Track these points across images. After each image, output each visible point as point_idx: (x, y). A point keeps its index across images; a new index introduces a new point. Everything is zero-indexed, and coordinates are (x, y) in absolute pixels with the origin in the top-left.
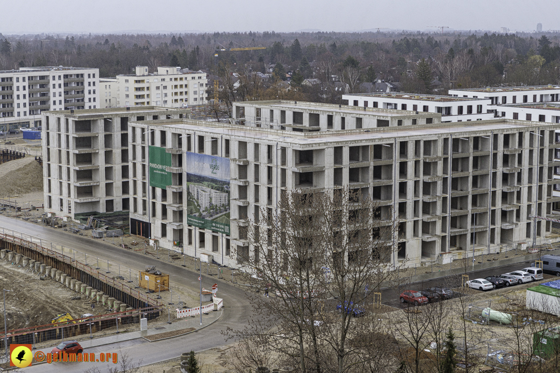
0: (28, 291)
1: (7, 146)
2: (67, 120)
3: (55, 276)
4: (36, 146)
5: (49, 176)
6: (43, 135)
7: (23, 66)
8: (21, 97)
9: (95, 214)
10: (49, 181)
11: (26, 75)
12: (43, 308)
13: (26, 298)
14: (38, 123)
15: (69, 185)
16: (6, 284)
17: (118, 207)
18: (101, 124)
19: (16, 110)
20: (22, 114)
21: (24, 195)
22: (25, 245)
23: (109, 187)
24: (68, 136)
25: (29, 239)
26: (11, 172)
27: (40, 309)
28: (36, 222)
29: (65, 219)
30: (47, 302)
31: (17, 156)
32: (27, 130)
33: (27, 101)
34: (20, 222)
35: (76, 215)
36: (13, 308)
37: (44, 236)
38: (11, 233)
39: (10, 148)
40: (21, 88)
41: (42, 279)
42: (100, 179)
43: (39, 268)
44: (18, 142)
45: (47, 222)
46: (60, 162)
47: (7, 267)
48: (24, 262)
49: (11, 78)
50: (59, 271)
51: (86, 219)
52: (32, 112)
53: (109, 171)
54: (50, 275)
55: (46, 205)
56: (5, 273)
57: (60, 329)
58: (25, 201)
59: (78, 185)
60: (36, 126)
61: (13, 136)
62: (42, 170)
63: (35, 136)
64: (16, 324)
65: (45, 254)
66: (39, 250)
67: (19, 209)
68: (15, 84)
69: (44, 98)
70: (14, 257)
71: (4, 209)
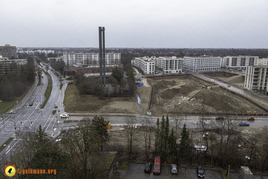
0: (240, 104)
2: (253, 68)
3: (246, 102)
4: (241, 73)
5: (246, 80)
9: (257, 89)
10: (246, 81)
15: (251, 82)
17: (263, 89)
18: (262, 69)
23: (261, 84)
24: (252, 72)
28: (242, 90)
29: (249, 90)
32: (239, 69)
33: (240, 63)
34: (238, 89)
35: (252, 89)
41: (243, 102)
42: (260, 82)
44: (237, 72)
46: (250, 77)
47: (235, 98)
49: (237, 58)
51: (255, 90)
53: (262, 80)
55: (245, 86)
58: (239, 84)
59: (254, 82)
60: (241, 68)
61: (236, 70)
62: (243, 78)
65: (245, 97)
67: (238, 86)
71: (234, 86)
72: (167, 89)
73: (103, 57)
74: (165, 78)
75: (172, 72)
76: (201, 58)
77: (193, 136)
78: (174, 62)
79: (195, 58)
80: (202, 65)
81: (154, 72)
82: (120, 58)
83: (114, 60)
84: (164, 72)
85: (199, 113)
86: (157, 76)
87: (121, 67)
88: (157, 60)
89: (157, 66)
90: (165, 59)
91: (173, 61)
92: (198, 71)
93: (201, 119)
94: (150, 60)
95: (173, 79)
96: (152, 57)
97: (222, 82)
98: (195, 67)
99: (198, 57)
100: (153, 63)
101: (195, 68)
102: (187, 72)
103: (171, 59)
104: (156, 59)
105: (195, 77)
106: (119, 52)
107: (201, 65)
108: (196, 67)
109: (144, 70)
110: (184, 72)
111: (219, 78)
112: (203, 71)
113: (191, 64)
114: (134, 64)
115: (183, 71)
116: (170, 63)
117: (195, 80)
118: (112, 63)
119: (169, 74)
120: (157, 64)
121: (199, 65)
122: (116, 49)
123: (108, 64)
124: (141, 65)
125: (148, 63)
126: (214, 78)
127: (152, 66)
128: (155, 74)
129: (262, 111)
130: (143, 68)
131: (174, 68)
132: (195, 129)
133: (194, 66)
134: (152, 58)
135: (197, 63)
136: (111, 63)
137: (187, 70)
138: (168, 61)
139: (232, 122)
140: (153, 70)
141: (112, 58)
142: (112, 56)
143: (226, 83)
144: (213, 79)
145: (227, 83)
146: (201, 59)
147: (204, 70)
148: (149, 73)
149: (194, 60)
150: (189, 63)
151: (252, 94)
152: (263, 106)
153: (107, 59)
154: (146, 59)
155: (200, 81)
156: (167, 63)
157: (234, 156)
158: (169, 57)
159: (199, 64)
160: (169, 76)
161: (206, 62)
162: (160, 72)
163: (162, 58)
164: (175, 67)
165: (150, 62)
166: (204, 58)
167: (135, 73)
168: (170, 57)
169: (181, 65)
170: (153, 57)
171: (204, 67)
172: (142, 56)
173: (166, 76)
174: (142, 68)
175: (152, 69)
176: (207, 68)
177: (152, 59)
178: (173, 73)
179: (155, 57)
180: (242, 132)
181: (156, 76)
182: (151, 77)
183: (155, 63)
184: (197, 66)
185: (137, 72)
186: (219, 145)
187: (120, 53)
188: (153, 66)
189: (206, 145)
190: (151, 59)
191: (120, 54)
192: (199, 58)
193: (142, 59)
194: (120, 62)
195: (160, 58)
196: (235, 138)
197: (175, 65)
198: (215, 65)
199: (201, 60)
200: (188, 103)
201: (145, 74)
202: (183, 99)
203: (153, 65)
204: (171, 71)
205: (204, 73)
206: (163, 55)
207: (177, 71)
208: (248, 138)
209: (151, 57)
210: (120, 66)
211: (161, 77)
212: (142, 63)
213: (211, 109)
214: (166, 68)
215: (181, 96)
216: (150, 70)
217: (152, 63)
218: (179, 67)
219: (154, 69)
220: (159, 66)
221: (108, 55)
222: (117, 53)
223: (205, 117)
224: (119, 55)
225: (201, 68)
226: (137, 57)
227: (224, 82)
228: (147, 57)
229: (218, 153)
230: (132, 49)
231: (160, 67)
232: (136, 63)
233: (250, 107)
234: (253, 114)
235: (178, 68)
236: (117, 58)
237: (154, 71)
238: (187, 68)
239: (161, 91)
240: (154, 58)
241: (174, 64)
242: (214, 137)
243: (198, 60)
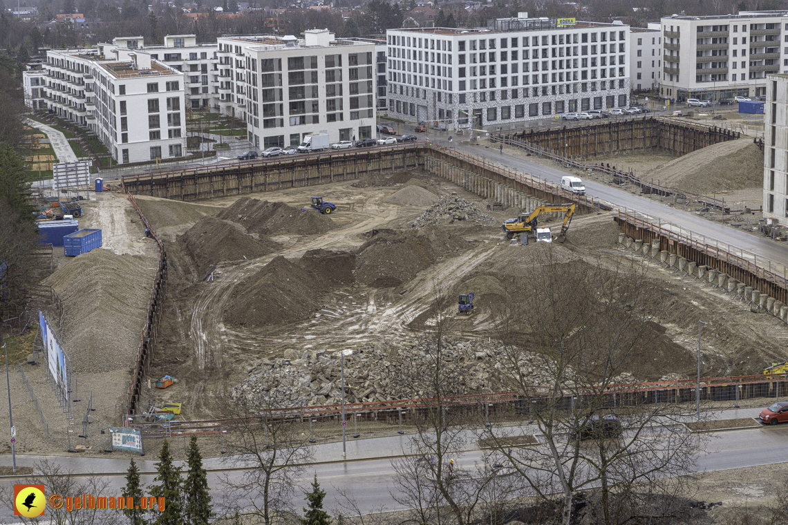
0: (734, 325)
1: (715, 121)
3: (772, 307)
4: (756, 124)
5: (773, 166)
6: (768, 107)
7: (743, 8)
8: (739, 53)
10: (773, 173)
11: (748, 22)
12: (753, 351)
13: (730, 336)
14: (761, 90)
16: (703, 314)
19: (731, 71)
20: (739, 77)
21: (736, 191)
22: (733, 261)
25: (739, 254)
26: (719, 159)
27: (747, 354)
28: (750, 231)
30: (758, 343)
31: (729, 136)
32: (744, 100)
33: (747, 59)
34: (728, 229)
36: (710, 348)
37: (759, 251)
38: (714, 244)
39: (719, 125)
40: (740, 41)
41: (753, 311)
43: (750, 295)
44: (732, 116)
45: (766, 231)
47: (705, 290)
48: (730, 286)
49: (726, 27)
50: (778, 302)
52: (753, 75)
54: (765, 307)
55: (766, 207)
56: (702, 299)
57: (775, 383)
58: (736, 200)
60: (758, 94)
61: (724, 107)
62: (763, 159)
63: (756, 109)
64: (714, 370)
65: (760, 276)
66: (752, 270)
67: (727, 211)
68: (732, 35)
69: (771, 55)
70: (716, 277)
71: (706, 210)
74: (263, 188)
75: (307, 139)
76: (498, 37)
78: (321, 69)
79: (462, 38)
80: (509, 81)
81: (184, 145)
84: (257, 146)
86: (203, 176)
88: (209, 62)
89: (211, 103)
90: (251, 48)
91: (314, 65)
92: (485, 122)
94: (154, 66)
95: (317, 191)
96: (168, 42)
97: (634, 188)
98: (462, 99)
99: (477, 32)
100: (173, 86)
101: (462, 107)
102: (414, 135)
103: (296, 52)
104: (199, 51)
105: (462, 163)
107: (504, 81)
108: (469, 99)
109: (111, 138)
110: (393, 134)
111: (612, 163)
112: (517, 124)
113: (436, 77)
114: (44, 94)
115: (384, 132)
116: (292, 77)
117: (465, 189)
119: (291, 151)
120: (210, 86)
121: (493, 81)
124: (89, 101)
125: (136, 89)
126: (587, 164)
127: (163, 105)
128: (188, 158)
130: (106, 125)
131: (323, 112)
133: (456, 90)
134: (171, 44)
135: (478, 72)
137: (414, 119)
138: (276, 65)
140: (177, 133)
143: (655, 191)
144: (577, 175)
145: (661, 193)
146: (498, 44)
147: (527, 118)
148: (148, 158)
149: (455, 53)
150: (423, 75)
154: (125, 58)
155: (499, 191)
156: (267, 80)
158: (286, 38)
159: (488, 77)
160: (291, 167)
161: (531, 61)
162: (224, 147)
163: (239, 44)
164: (331, 105)
165: (152, 80)
166: (520, 35)
167: (43, 158)
168: (292, 37)
169: (370, 90)
170: (179, 44)
171: (526, 96)
173: (265, 169)
174: (96, 121)
175: (164, 127)
176: (540, 100)
177: (168, 58)
178: (314, 146)
179: (190, 42)
181: (195, 178)
182: (164, 183)
184: (479, 90)
185: (64, 151)
188: (174, 103)
190: (161, 57)
192: (488, 37)
193: (96, 58)
195: (228, 49)
197: (331, 91)
198: (594, 77)
199: (498, 50)
201: (120, 161)
203: (173, 94)
204: (304, 135)
205: (523, 136)
206: (243, 29)
207: (345, 134)
209: (163, 43)
211: (233, 183)
212: (98, 83)
214: (265, 115)
216: (155, 135)
217: (162, 81)
218: (354, 103)
219: (183, 127)
220: (222, 105)
225: (505, 103)
227: (647, 191)
228: (132, 45)
231: (228, 108)
232: (52, 86)
235: (347, 110)
237: (181, 141)
238: (412, 110)
239: (226, 276)
240: (187, 44)
241: (322, 83)
243: (478, 51)
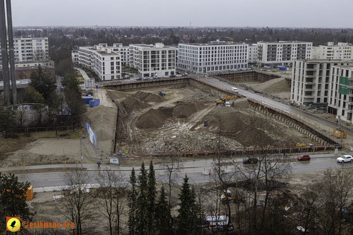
0: (285, 132)
2: (304, 63)
3: (296, 127)
4: (285, 73)
5: (294, 86)
8: (279, 53)
9: (312, 103)
10: (294, 88)
11: (282, 44)
14: (285, 64)
15: (302, 90)
17: (322, 101)
19: (277, 58)
20: (279, 60)
22: (284, 113)
23: (319, 92)
24: (304, 70)
28: (287, 104)
29: (299, 104)
30: (292, 137)
31: (277, 77)
32: (281, 66)
33: (282, 55)
35: (304, 103)
39: (275, 74)
40: (280, 49)
41: (290, 128)
42: (316, 89)
43: (289, 123)
44: (277, 71)
45: (292, 105)
47: (275, 121)
48: (283, 120)
49: (276, 45)
51: (308, 105)
52: (283, 59)
53: (320, 86)
54: (293, 126)
55: (291, 98)
56: (275, 124)
57: (300, 149)
59: (306, 90)
61: (275, 68)
63: (284, 69)
66: (289, 116)
68: (277, 48)
69: (289, 54)
70: (278, 117)
71: (273, 98)
72: (148, 109)
73: (8, 47)
77: (203, 199)
82: (46, 47)
83: (35, 52)
85: (212, 154)
87: (49, 66)
93: (217, 164)
97: (252, 91)
106: (43, 36)
118: (30, 58)
122: (37, 30)
123: (21, 60)
129: (322, 142)
132: (206, 185)
135: (205, 57)
136: (28, 58)
139: (272, 166)
141: (29, 48)
142: (29, 44)
143: (258, 92)
145: (260, 93)
151: (305, 111)
152: (324, 134)
153: (18, 52)
157: (277, 229)
172: (93, 44)
178: (158, 77)
180: (290, 183)
182: (116, 86)
183: (122, 57)
186: (251, 212)
187: (47, 38)
189: (228, 213)
191: (46, 40)
194: (48, 56)
196: (278, 195)
200: (191, 135)
202: (180, 127)
208: (301, 193)
210: (47, 64)
213: (233, 145)
215: (176, 122)
221: (19, 42)
222: (41, 38)
223: (224, 161)
224: (43, 42)
226: (84, 44)
229: (250, 226)
230: (72, 28)
233: (301, 135)
234: (307, 149)
236: (41, 47)
239: (136, 114)
242: (242, 197)
